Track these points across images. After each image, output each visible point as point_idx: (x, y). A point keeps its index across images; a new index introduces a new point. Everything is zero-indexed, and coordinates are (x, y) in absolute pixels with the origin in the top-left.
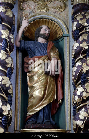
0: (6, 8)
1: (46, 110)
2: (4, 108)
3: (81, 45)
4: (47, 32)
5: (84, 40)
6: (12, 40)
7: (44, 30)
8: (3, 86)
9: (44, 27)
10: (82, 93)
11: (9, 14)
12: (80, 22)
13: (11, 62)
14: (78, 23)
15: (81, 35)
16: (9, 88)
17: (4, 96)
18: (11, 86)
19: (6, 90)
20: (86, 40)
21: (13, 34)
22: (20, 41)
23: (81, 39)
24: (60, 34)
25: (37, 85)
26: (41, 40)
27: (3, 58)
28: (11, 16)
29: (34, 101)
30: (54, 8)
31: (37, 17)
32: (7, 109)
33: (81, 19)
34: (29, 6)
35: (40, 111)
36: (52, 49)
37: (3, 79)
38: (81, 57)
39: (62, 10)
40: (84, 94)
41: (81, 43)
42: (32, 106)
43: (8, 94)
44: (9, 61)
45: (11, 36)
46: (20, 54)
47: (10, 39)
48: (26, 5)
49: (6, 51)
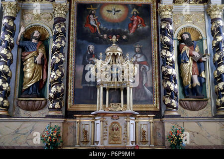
0: (9, 20)
1: (35, 86)
2: (4, 85)
3: (56, 45)
4: (38, 35)
5: (58, 42)
6: (12, 42)
7: (36, 34)
8: (4, 71)
9: (36, 32)
10: (54, 76)
11: (11, 24)
12: (57, 30)
13: (10, 55)
14: (55, 30)
15: (57, 38)
16: (8, 72)
17: (5, 77)
18: (10, 71)
19: (6, 74)
20: (59, 42)
21: (13, 37)
22: (20, 41)
23: (56, 41)
24: (47, 36)
25: (28, 70)
26: (34, 41)
27: (5, 53)
28: (12, 25)
29: (26, 80)
30: (45, 18)
31: (33, 24)
32: (5, 86)
33: (57, 28)
34: (28, 17)
35: (30, 86)
36: (40, 47)
37: (4, 67)
38: (56, 53)
39: (49, 20)
40: (55, 77)
41: (56, 44)
42: (25, 84)
43: (7, 76)
44: (9, 55)
45: (11, 39)
46: (20, 50)
47: (10, 41)
48: (26, 16)
49: (7, 48)
